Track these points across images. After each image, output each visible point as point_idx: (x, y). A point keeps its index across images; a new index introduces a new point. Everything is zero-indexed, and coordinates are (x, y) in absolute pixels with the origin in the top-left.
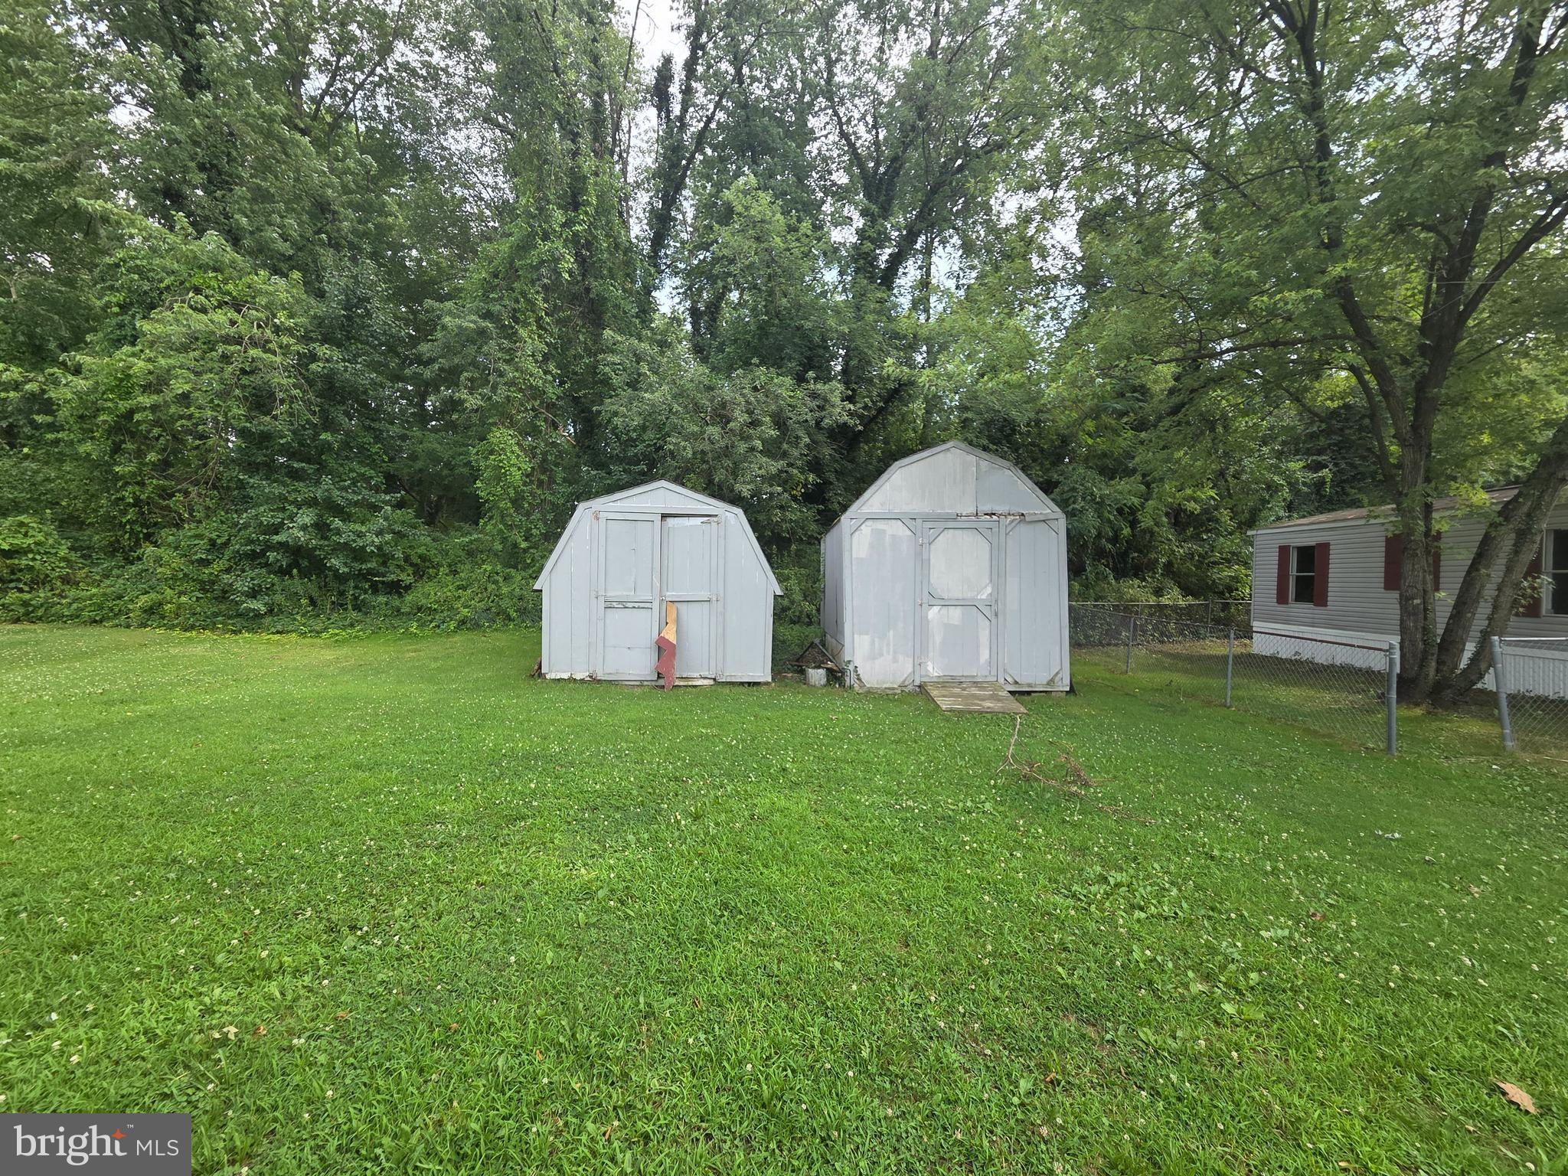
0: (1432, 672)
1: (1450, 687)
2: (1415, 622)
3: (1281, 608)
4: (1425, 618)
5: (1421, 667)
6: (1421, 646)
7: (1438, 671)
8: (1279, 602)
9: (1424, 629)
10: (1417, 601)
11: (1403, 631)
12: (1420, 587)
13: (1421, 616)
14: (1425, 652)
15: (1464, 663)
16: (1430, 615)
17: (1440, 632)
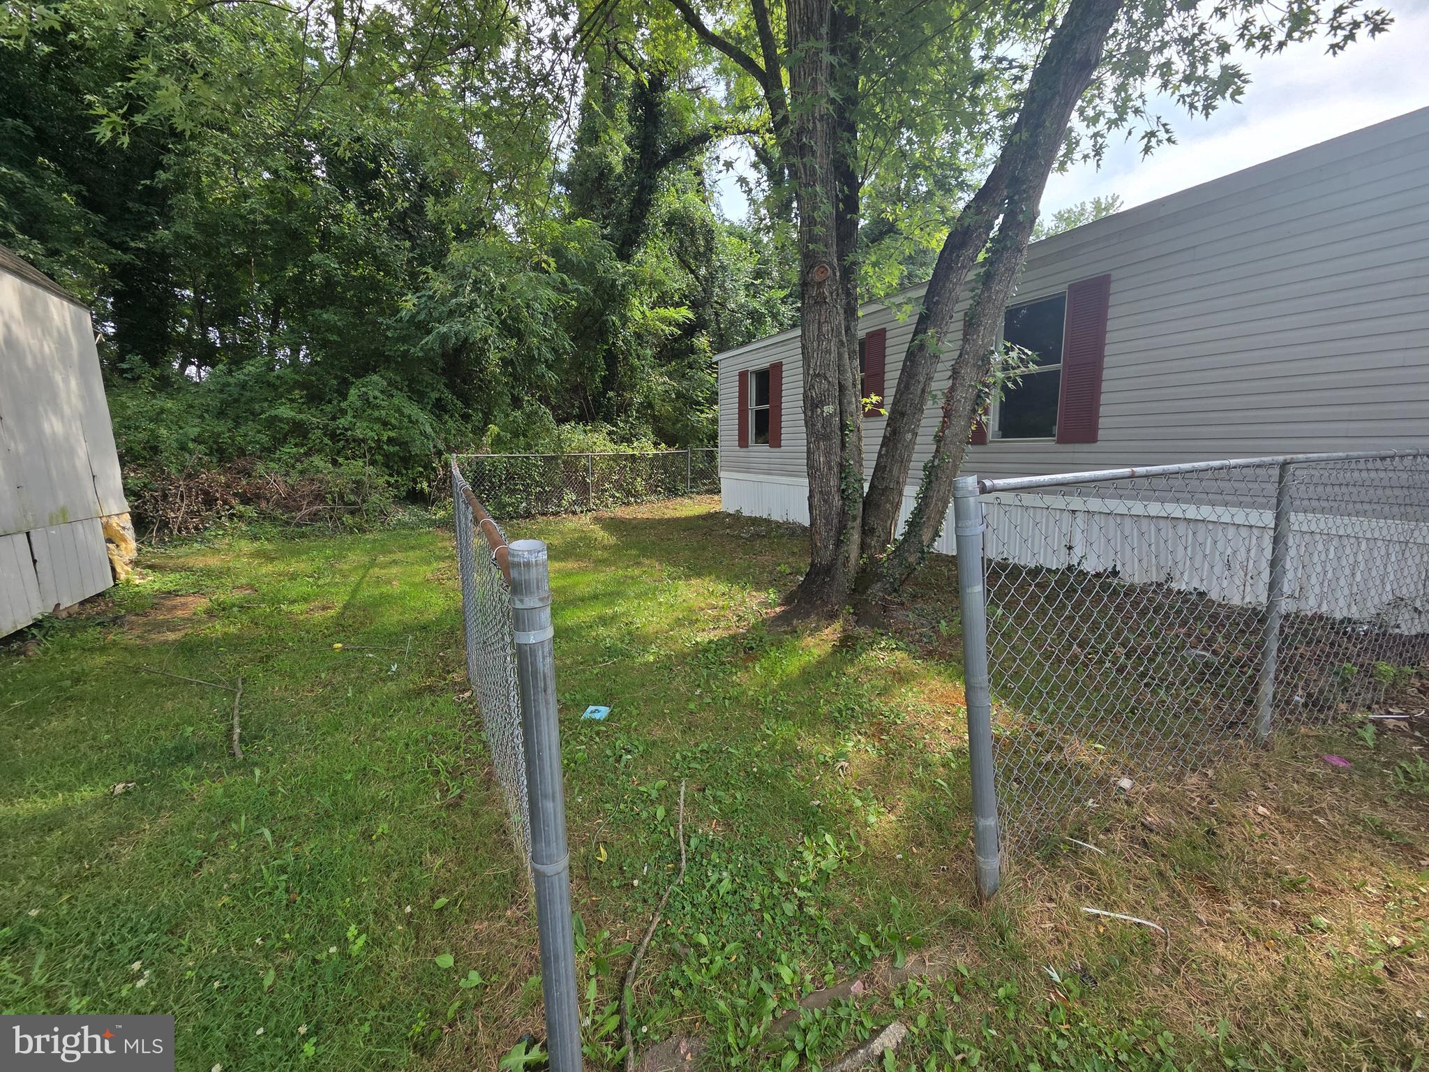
0: (853, 549)
1: (880, 577)
2: (828, 453)
3: (742, 452)
4: (843, 446)
5: (838, 543)
6: (837, 501)
7: (863, 547)
8: (741, 446)
9: (842, 467)
10: (829, 409)
11: (813, 471)
12: (833, 376)
13: (836, 441)
14: (843, 513)
15: (900, 530)
16: (851, 438)
17: (868, 473)
